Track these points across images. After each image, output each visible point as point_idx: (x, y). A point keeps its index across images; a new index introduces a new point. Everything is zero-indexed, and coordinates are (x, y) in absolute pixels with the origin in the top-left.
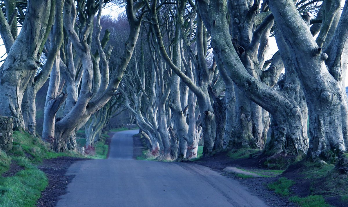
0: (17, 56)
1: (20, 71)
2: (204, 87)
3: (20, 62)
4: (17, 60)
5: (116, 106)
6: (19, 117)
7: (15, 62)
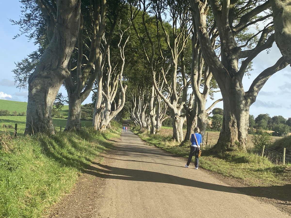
0: (47, 65)
1: (49, 79)
2: (174, 105)
3: (49, 70)
4: (46, 68)
5: (125, 112)
6: (46, 123)
7: (44, 70)
